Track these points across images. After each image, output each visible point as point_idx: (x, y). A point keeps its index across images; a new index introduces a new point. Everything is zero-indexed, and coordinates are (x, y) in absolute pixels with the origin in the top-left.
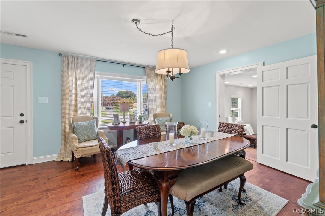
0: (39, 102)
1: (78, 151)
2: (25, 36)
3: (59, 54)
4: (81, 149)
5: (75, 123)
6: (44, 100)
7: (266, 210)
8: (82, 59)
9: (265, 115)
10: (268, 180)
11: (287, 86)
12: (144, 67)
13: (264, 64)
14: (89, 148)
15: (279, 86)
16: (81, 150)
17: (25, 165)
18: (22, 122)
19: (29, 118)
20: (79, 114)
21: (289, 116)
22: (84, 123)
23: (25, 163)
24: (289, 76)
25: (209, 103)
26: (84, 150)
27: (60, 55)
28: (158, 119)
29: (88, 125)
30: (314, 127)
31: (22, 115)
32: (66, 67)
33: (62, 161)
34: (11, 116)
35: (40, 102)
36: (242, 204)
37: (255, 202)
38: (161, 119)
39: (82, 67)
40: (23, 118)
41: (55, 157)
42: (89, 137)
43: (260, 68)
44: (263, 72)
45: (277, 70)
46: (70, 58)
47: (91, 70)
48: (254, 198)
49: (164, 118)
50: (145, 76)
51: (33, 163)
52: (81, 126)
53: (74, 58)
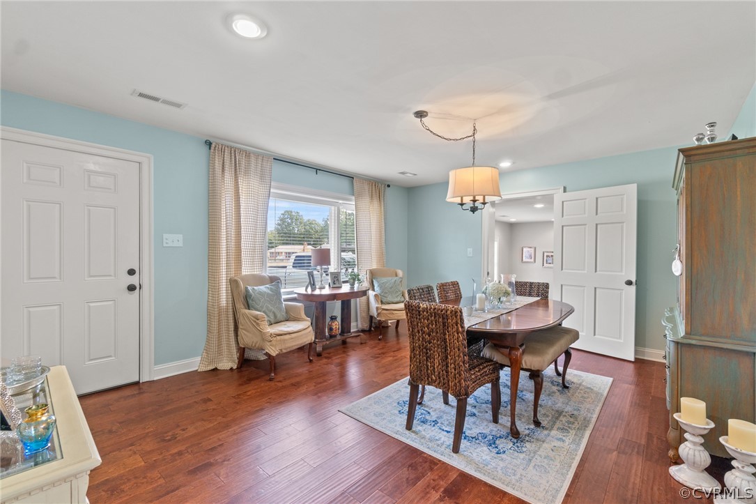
0: (165, 245)
1: (274, 343)
2: (178, 106)
3: (206, 142)
4: (278, 338)
5: (249, 288)
6: (174, 240)
7: (595, 389)
8: (248, 155)
9: (566, 269)
10: (579, 362)
11: (597, 225)
12: (350, 177)
13: (565, 191)
14: (293, 335)
15: (586, 225)
16: (280, 340)
17: (137, 383)
18: (131, 288)
19: (147, 278)
20: (246, 271)
21: (598, 269)
22: (263, 288)
23: (137, 379)
24: (599, 212)
25: (469, 249)
26: (284, 340)
27: (209, 144)
28: (379, 280)
29: (270, 292)
30: (629, 283)
31: (131, 272)
32: (221, 168)
33: (215, 369)
34: (110, 276)
35: (167, 243)
36: (567, 387)
37: (580, 384)
38: (384, 280)
39: (247, 172)
40: (134, 280)
41: (195, 363)
42: (275, 316)
43: (559, 196)
44: (563, 202)
45: (583, 201)
46: (226, 151)
47: (262, 177)
48: (575, 380)
49: (390, 278)
50: (353, 195)
51: (155, 379)
52: (261, 293)
53: (235, 151)
